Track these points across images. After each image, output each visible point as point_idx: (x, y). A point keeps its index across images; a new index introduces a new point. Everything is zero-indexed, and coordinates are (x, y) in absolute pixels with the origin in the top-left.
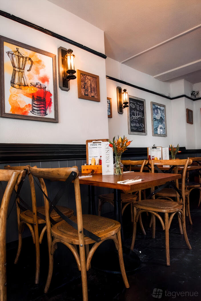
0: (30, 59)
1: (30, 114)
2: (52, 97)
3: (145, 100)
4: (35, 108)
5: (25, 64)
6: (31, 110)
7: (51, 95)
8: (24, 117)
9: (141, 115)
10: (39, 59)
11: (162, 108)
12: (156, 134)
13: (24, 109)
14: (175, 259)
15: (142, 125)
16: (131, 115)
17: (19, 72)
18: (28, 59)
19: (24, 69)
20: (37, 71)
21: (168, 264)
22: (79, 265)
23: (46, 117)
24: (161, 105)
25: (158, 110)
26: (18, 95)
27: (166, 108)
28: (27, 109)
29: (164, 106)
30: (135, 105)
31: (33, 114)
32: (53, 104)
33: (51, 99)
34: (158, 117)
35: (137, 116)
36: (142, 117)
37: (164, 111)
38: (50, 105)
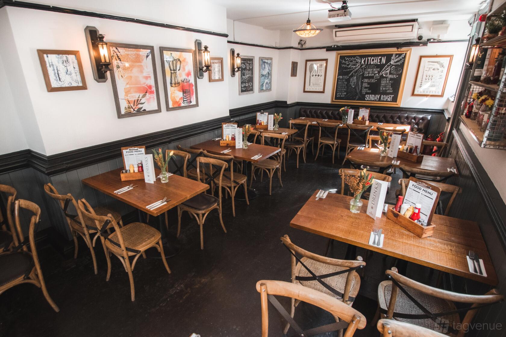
0: (179, 60)
1: (183, 105)
2: (194, 88)
3: (254, 57)
4: (185, 99)
5: (177, 65)
6: (183, 101)
7: (193, 85)
8: (180, 108)
9: (250, 74)
10: (185, 57)
11: (269, 61)
12: (262, 90)
13: (179, 101)
14: (274, 192)
15: (250, 84)
16: (241, 76)
17: (174, 73)
18: (178, 60)
19: (176, 70)
20: (184, 69)
21: (270, 194)
22: (231, 194)
23: (191, 104)
24: (268, 59)
25: (266, 64)
26: (175, 92)
27: (273, 61)
28: (180, 101)
29: (271, 59)
30: (245, 65)
31: (184, 104)
32: (194, 93)
33: (193, 89)
34: (265, 72)
35: (246, 75)
36: (251, 75)
37: (270, 65)
38: (193, 94)
